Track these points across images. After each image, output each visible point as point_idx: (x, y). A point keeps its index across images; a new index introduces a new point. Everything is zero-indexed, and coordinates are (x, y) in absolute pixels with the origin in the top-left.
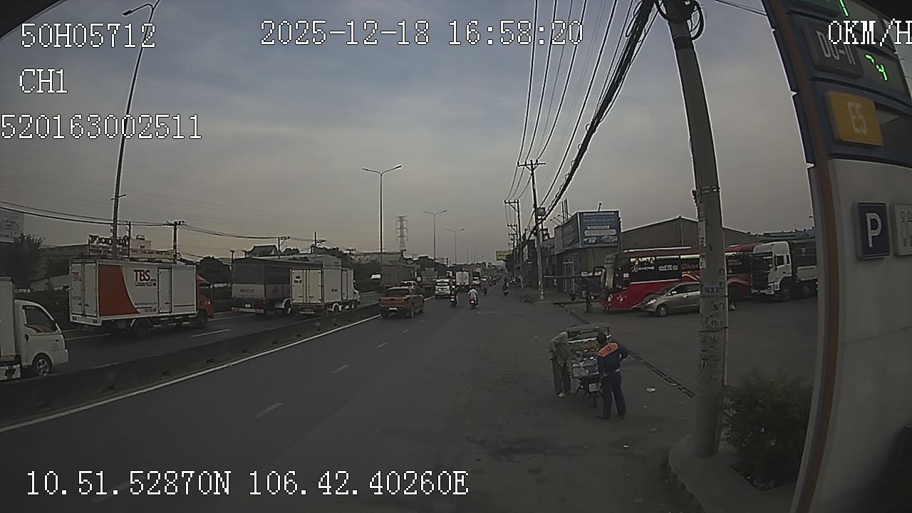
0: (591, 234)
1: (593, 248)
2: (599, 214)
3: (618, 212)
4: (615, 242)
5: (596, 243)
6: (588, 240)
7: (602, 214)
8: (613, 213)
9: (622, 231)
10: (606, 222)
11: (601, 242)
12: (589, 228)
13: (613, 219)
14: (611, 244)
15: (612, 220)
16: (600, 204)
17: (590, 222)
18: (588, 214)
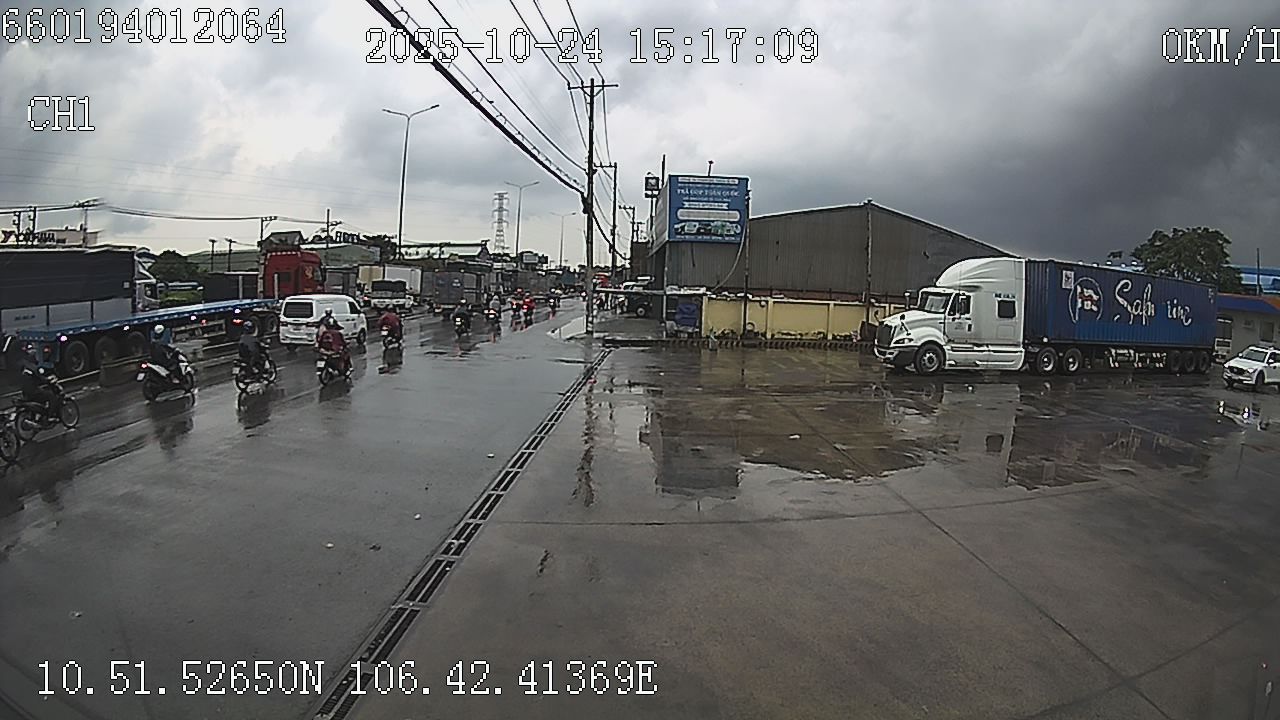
0: (693, 214)
1: (692, 242)
2: (708, 180)
3: (747, 180)
4: (736, 235)
5: (698, 233)
6: (683, 228)
7: (715, 181)
8: (737, 182)
9: (751, 217)
10: (722, 196)
11: (708, 233)
12: (687, 204)
13: (736, 191)
14: (727, 238)
15: (736, 194)
16: (711, 162)
17: (689, 195)
18: (686, 180)
